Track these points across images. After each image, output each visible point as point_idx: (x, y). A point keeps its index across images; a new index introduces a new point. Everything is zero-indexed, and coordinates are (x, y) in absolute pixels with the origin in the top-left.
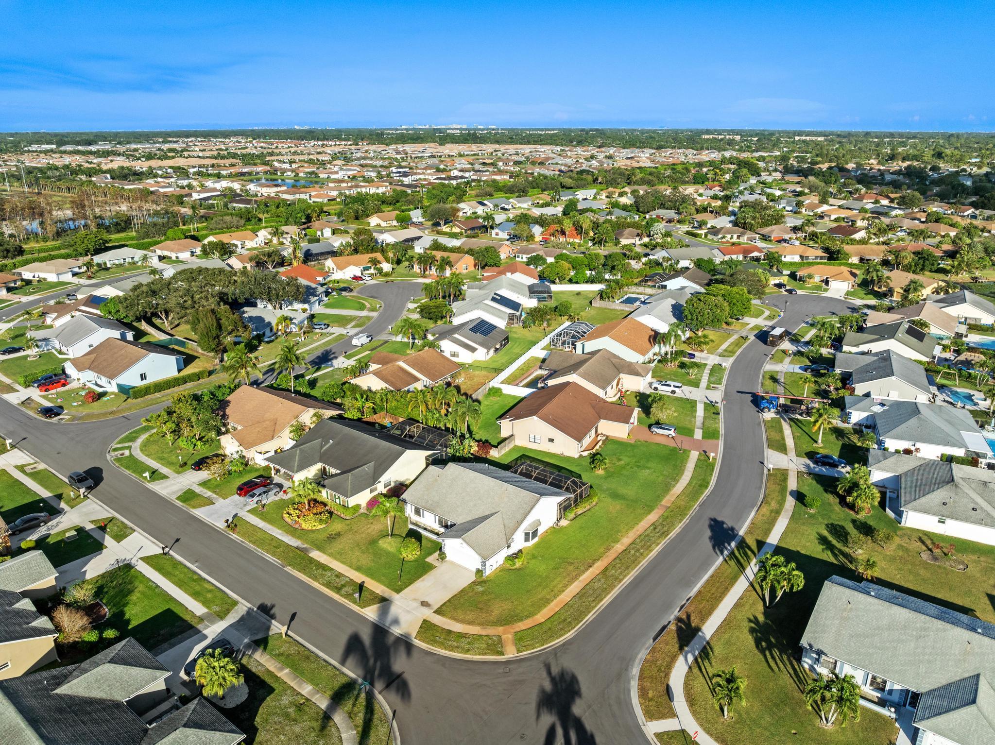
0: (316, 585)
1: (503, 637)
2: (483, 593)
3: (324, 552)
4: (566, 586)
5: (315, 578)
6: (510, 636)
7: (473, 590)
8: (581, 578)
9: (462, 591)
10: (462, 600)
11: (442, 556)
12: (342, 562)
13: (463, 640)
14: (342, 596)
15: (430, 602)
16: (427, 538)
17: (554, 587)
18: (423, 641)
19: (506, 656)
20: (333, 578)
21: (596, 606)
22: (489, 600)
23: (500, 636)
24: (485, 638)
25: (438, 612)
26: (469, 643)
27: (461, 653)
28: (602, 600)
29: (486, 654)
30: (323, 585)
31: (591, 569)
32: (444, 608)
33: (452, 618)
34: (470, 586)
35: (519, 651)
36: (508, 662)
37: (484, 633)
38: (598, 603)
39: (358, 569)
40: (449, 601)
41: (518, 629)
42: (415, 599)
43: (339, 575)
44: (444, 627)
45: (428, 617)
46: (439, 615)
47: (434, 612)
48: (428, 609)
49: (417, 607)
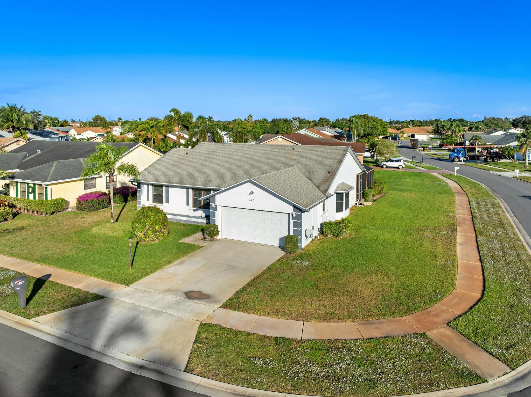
1: (432, 335)
2: (314, 268)
4: (451, 251)
8: (458, 241)
11: (212, 231)
13: (335, 355)
15: (205, 292)
16: (176, 223)
17: (433, 252)
22: (336, 277)
23: (424, 335)
24: (391, 344)
25: (232, 305)
26: (358, 363)
31: (458, 233)
33: (273, 313)
34: (281, 262)
37: (373, 332)
39: (43, 260)
42: (169, 290)
44: (263, 334)
45: (210, 317)
46: (238, 311)
47: (223, 307)
48: (207, 302)
49: (178, 303)
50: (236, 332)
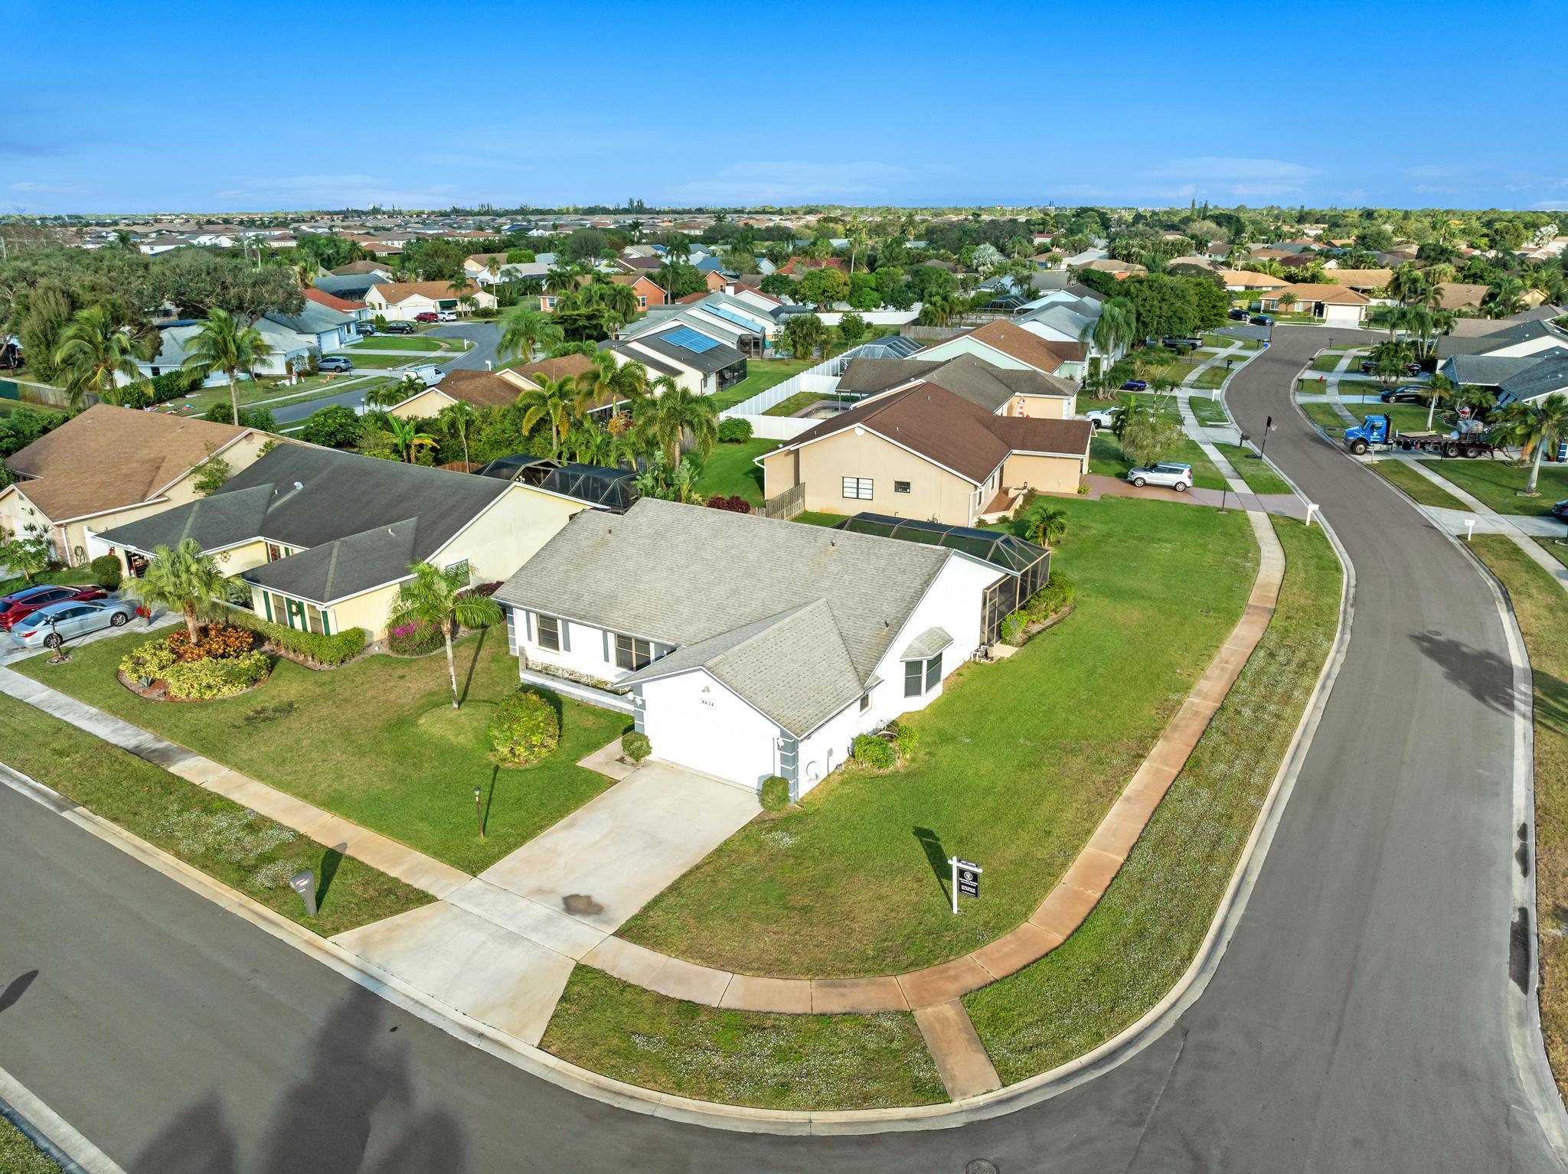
0: (162, 861)
1: (923, 1015)
2: (798, 854)
3: (222, 759)
4: (1092, 817)
5: (166, 841)
6: (949, 1011)
7: (761, 846)
8: (1127, 791)
9: (719, 851)
10: (723, 883)
11: (637, 749)
12: (279, 785)
13: (753, 1040)
14: (251, 894)
15: (598, 897)
16: (580, 705)
17: (1050, 820)
18: (577, 1060)
19: (957, 1104)
20: (236, 833)
21: (1227, 876)
22: (828, 879)
23: (908, 1015)
24: (846, 1028)
25: (634, 931)
26: (781, 1055)
27: (755, 1102)
28: (1236, 853)
29: (866, 1100)
30: (191, 859)
31: (1145, 765)
32: (657, 916)
33: (691, 952)
34: (747, 832)
35: (1007, 1077)
36: (974, 1132)
37: (833, 1002)
38: (1231, 864)
39: (334, 803)
40: (674, 888)
41: (972, 981)
42: (540, 891)
43: (257, 825)
44: (664, 993)
45: (592, 953)
46: (639, 944)
47: (619, 934)
48: (595, 921)
49: (549, 920)
50: (625, 986)
